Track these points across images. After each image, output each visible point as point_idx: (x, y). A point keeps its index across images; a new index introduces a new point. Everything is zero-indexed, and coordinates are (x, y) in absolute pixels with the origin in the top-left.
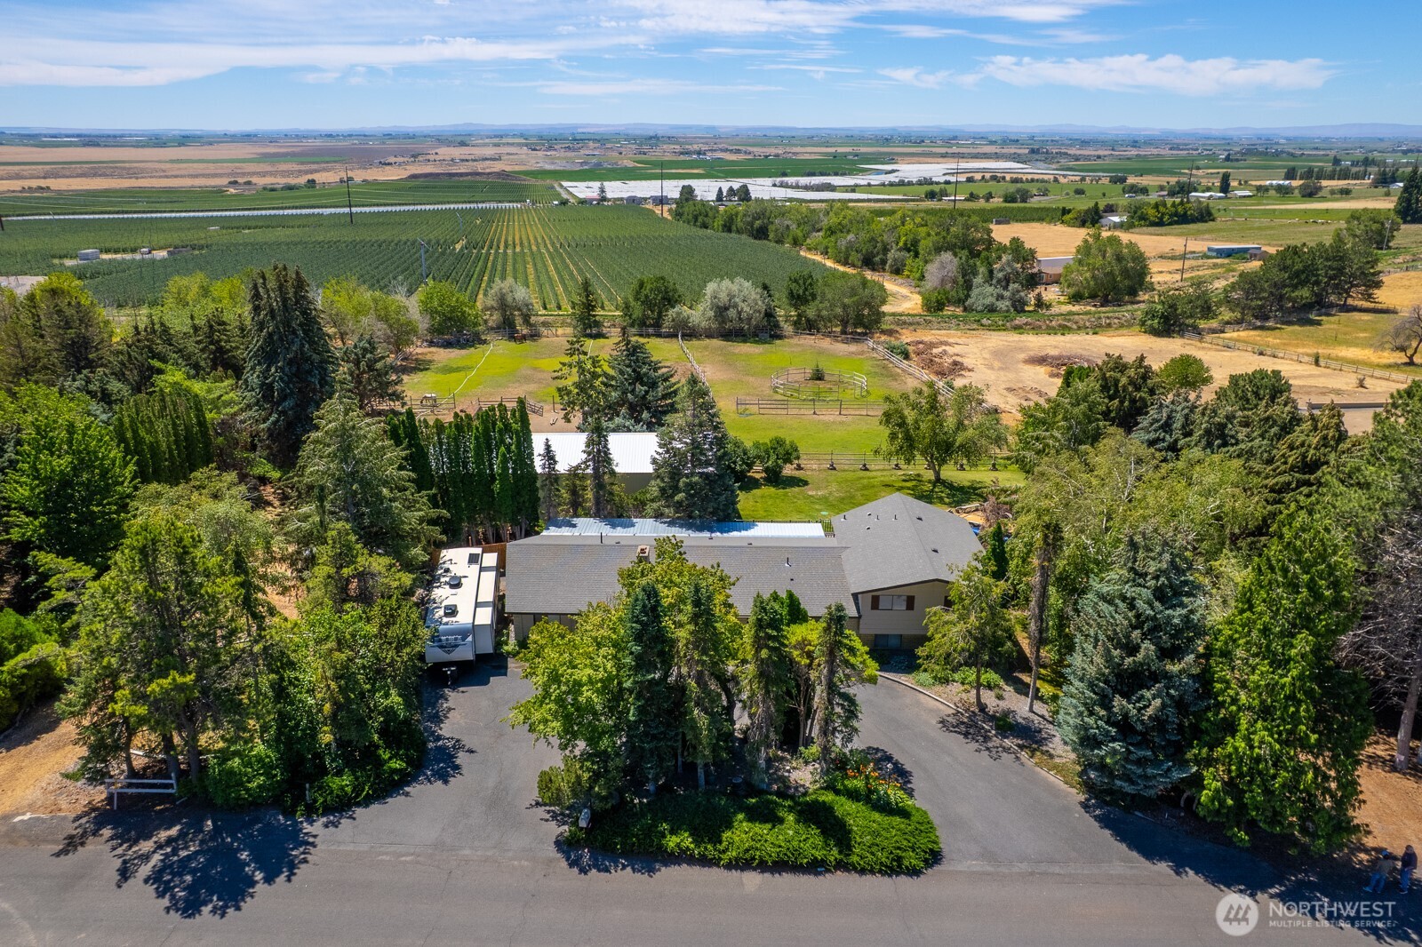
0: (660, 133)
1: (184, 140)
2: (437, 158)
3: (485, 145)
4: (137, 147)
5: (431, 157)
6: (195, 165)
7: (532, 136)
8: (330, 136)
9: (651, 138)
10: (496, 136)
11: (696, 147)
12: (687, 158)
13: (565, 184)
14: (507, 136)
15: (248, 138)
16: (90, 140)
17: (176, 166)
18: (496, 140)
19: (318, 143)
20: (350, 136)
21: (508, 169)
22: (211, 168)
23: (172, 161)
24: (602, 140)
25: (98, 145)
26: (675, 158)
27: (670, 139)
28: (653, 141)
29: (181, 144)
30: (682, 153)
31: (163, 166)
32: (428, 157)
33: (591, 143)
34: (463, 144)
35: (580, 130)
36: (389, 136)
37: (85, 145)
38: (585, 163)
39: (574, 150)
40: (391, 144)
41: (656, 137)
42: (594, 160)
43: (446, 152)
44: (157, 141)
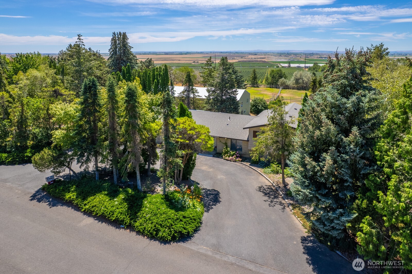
0: (314, 53)
1: (187, 53)
2: (248, 58)
3: (262, 55)
4: (176, 55)
5: (246, 58)
6: (187, 59)
7: (276, 53)
8: (221, 52)
9: (311, 54)
10: (265, 53)
11: (325, 56)
12: (321, 59)
13: (281, 64)
14: (268, 53)
15: (201, 53)
16: (166, 54)
17: (183, 59)
18: (265, 54)
19: (219, 54)
20: (227, 52)
21: (266, 60)
22: (191, 59)
23: (182, 58)
24: (296, 54)
25: (168, 54)
26: (317, 59)
27: (317, 54)
28: (312, 55)
29: (186, 54)
30: (320, 58)
31: (180, 59)
32: (245, 57)
33: (292, 55)
34: (256, 55)
35: (290, 52)
36: (237, 53)
37: (165, 54)
38: (289, 60)
39: (287, 56)
40: (237, 54)
41: (313, 54)
42: (292, 59)
43: (250, 56)
44: (181, 53)
